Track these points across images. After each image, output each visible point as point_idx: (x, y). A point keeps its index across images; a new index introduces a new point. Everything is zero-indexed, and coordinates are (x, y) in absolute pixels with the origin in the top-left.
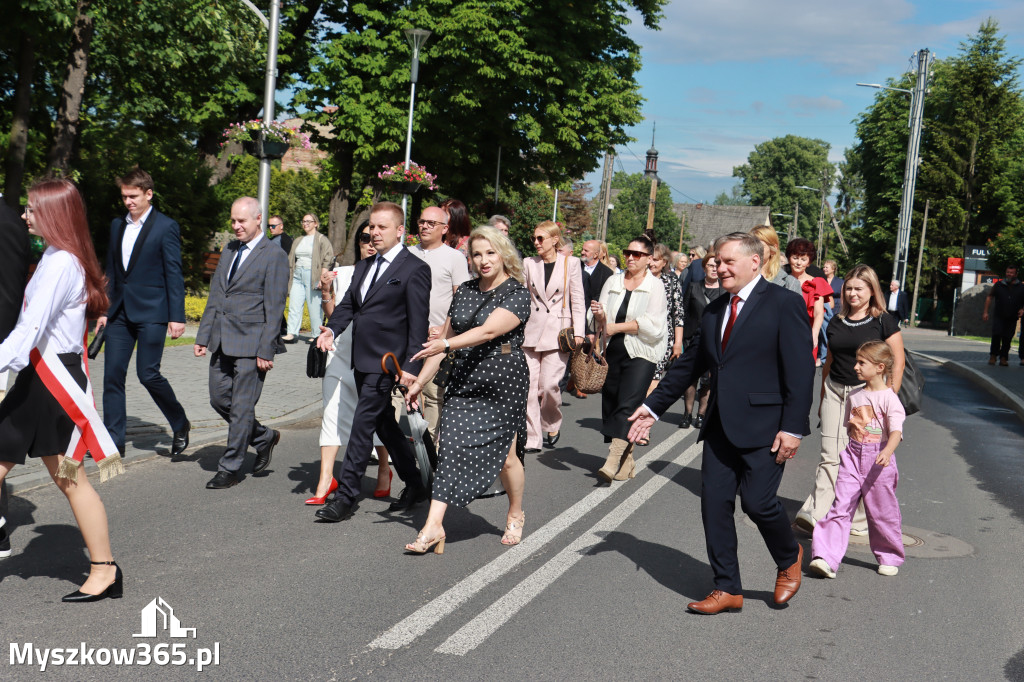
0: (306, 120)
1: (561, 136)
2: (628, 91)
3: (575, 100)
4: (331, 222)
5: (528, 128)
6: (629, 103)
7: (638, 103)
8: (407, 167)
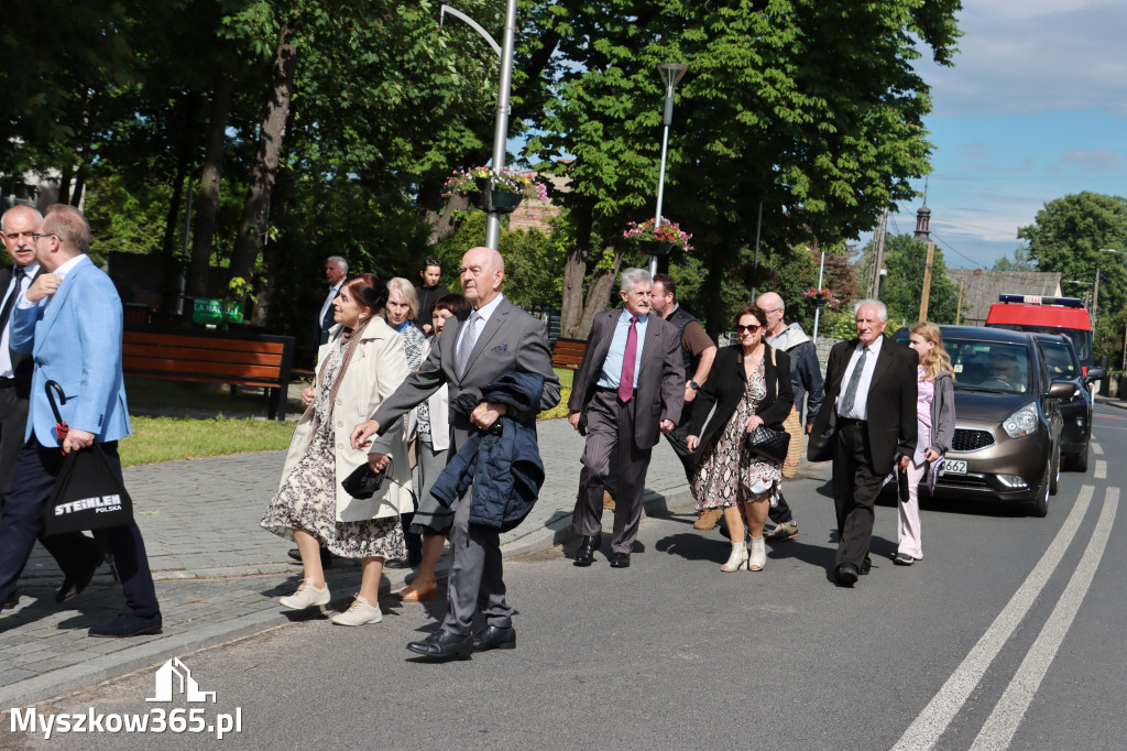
0: (539, 171)
1: (834, 191)
2: (915, 138)
3: (851, 148)
4: (566, 288)
5: (793, 182)
6: (916, 151)
7: (926, 151)
8: (658, 225)
